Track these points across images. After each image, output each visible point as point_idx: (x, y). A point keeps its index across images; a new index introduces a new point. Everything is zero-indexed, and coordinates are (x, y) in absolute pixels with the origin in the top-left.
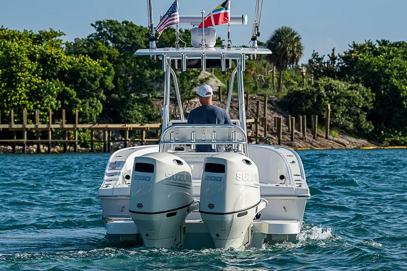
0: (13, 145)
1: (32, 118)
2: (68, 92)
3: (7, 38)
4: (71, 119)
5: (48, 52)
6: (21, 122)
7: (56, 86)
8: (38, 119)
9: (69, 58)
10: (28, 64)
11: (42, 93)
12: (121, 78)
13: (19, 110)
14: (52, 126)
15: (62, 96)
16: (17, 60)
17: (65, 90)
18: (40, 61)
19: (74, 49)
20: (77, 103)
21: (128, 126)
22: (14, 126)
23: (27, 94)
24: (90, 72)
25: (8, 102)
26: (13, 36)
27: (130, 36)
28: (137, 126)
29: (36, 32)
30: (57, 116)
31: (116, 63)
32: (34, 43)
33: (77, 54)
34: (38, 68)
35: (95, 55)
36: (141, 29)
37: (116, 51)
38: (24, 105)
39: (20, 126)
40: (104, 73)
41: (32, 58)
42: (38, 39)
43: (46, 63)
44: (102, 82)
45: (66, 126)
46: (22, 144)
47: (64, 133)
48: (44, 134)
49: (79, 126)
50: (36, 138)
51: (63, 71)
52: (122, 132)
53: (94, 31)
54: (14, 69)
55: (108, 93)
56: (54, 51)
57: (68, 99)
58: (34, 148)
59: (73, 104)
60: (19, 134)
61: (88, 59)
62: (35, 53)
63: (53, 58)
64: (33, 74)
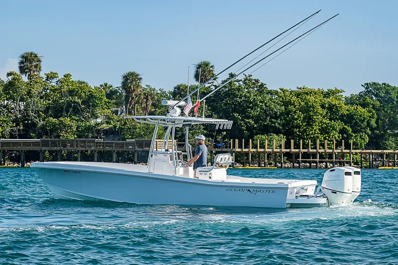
0: (309, 162)
1: (322, 145)
2: (346, 129)
3: (307, 94)
4: (348, 146)
5: (333, 103)
6: (315, 148)
7: (339, 125)
8: (326, 146)
9: (347, 107)
10: (320, 110)
11: (329, 129)
12: (381, 120)
13: (314, 141)
14: (336, 151)
15: (342, 131)
16: (313, 108)
17: (344, 128)
18: (327, 108)
19: (350, 101)
20: (352, 136)
21: (385, 151)
22: (311, 150)
23: (319, 130)
24: (360, 116)
25: (307, 135)
26: (311, 93)
27: (387, 93)
28: (391, 151)
29: (326, 90)
30: (339, 144)
31: (378, 110)
32: (324, 97)
33: (352, 104)
34: (327, 113)
35: (364, 105)
36: (394, 89)
37: (378, 103)
38: (318, 137)
39: (315, 150)
40: (370, 117)
41: (323, 106)
42: (327, 95)
43: (332, 110)
44: (368, 123)
45: (344, 151)
46: (316, 162)
47: (343, 155)
48: (330, 156)
49: (353, 151)
50: (325, 158)
51: (343, 115)
52: (381, 155)
53: (363, 89)
54: (311, 113)
55: (372, 129)
56: (337, 103)
57: (346, 133)
58: (323, 165)
59: (349, 136)
60: (314, 155)
61: (359, 108)
62: (325, 104)
63: (336, 107)
64: (324, 117)
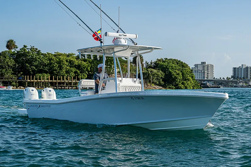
0: (61, 86)
1: (67, 79)
2: (77, 71)
3: (59, 55)
5: (72, 59)
7: (74, 70)
8: (69, 79)
9: (77, 62)
10: (65, 63)
11: (70, 71)
12: (92, 67)
13: (63, 76)
14: (73, 81)
15: (75, 72)
16: (62, 62)
17: (76, 71)
18: (69, 62)
20: (80, 74)
22: (62, 81)
23: (65, 72)
24: (84, 65)
25: (60, 74)
26: (61, 55)
29: (67, 54)
30: (74, 78)
31: (91, 63)
34: (69, 64)
38: (65, 75)
39: (64, 81)
40: (88, 66)
41: (67, 61)
42: (68, 56)
43: (71, 62)
44: (87, 69)
45: (77, 81)
46: (64, 86)
48: (70, 83)
50: (68, 84)
51: (76, 65)
54: (62, 64)
55: (88, 72)
57: (77, 73)
58: (67, 88)
59: (78, 75)
60: (63, 83)
61: (83, 62)
62: (68, 60)
63: (73, 61)
64: (67, 66)
